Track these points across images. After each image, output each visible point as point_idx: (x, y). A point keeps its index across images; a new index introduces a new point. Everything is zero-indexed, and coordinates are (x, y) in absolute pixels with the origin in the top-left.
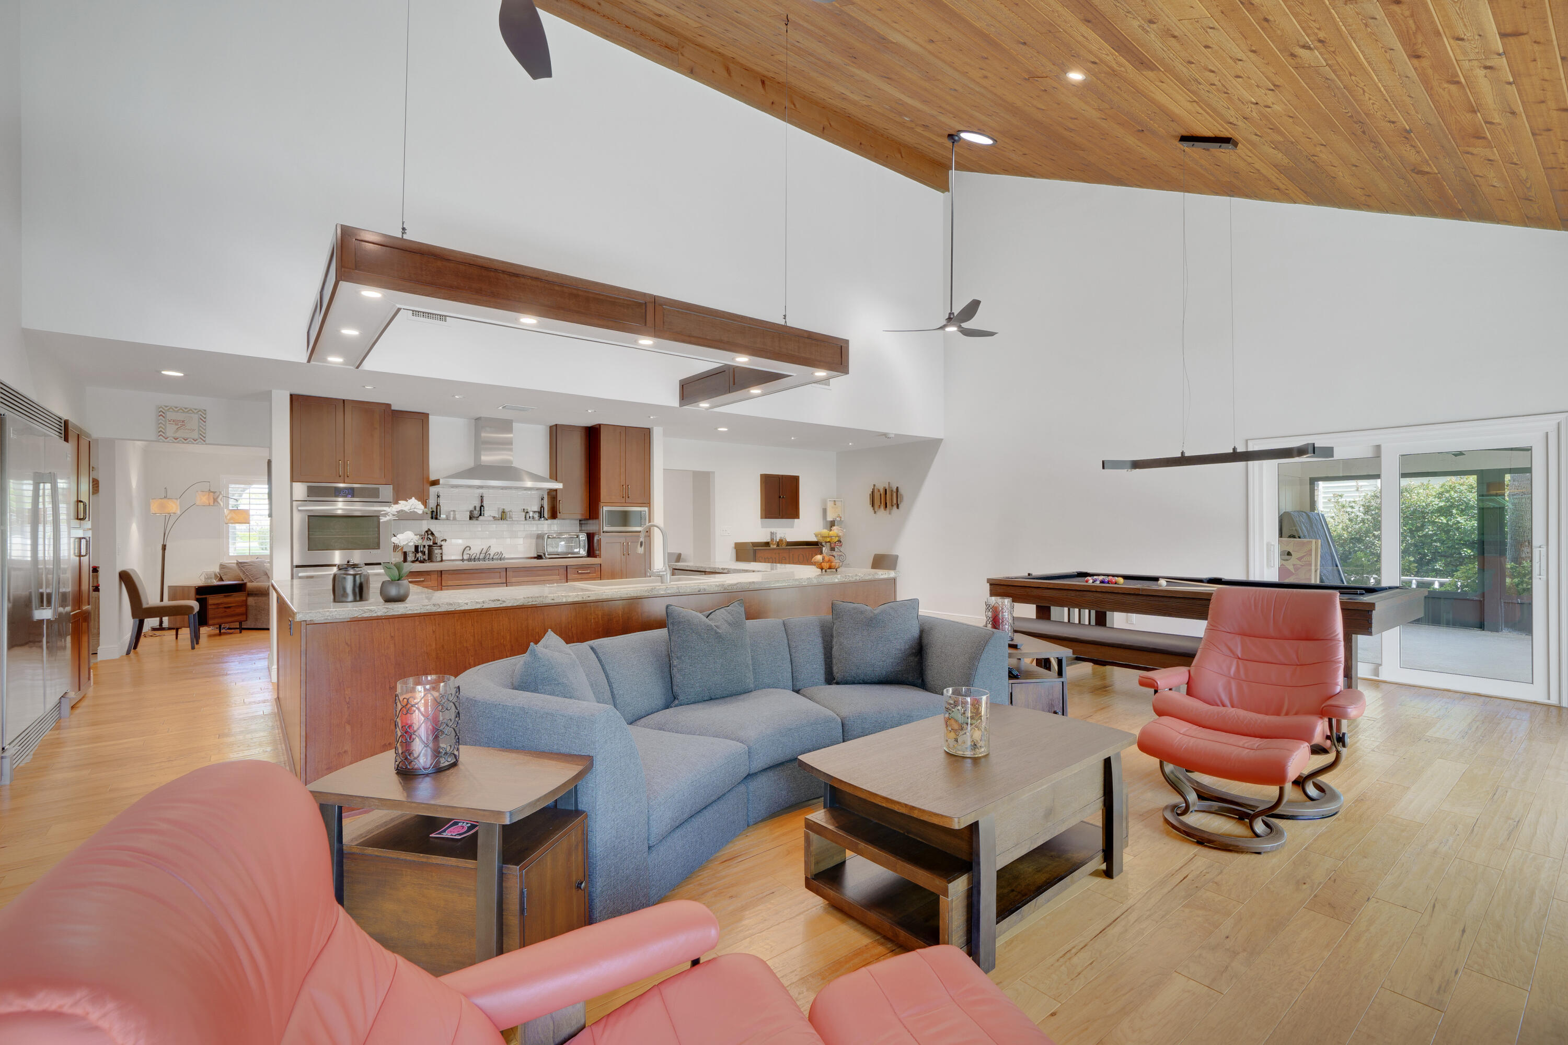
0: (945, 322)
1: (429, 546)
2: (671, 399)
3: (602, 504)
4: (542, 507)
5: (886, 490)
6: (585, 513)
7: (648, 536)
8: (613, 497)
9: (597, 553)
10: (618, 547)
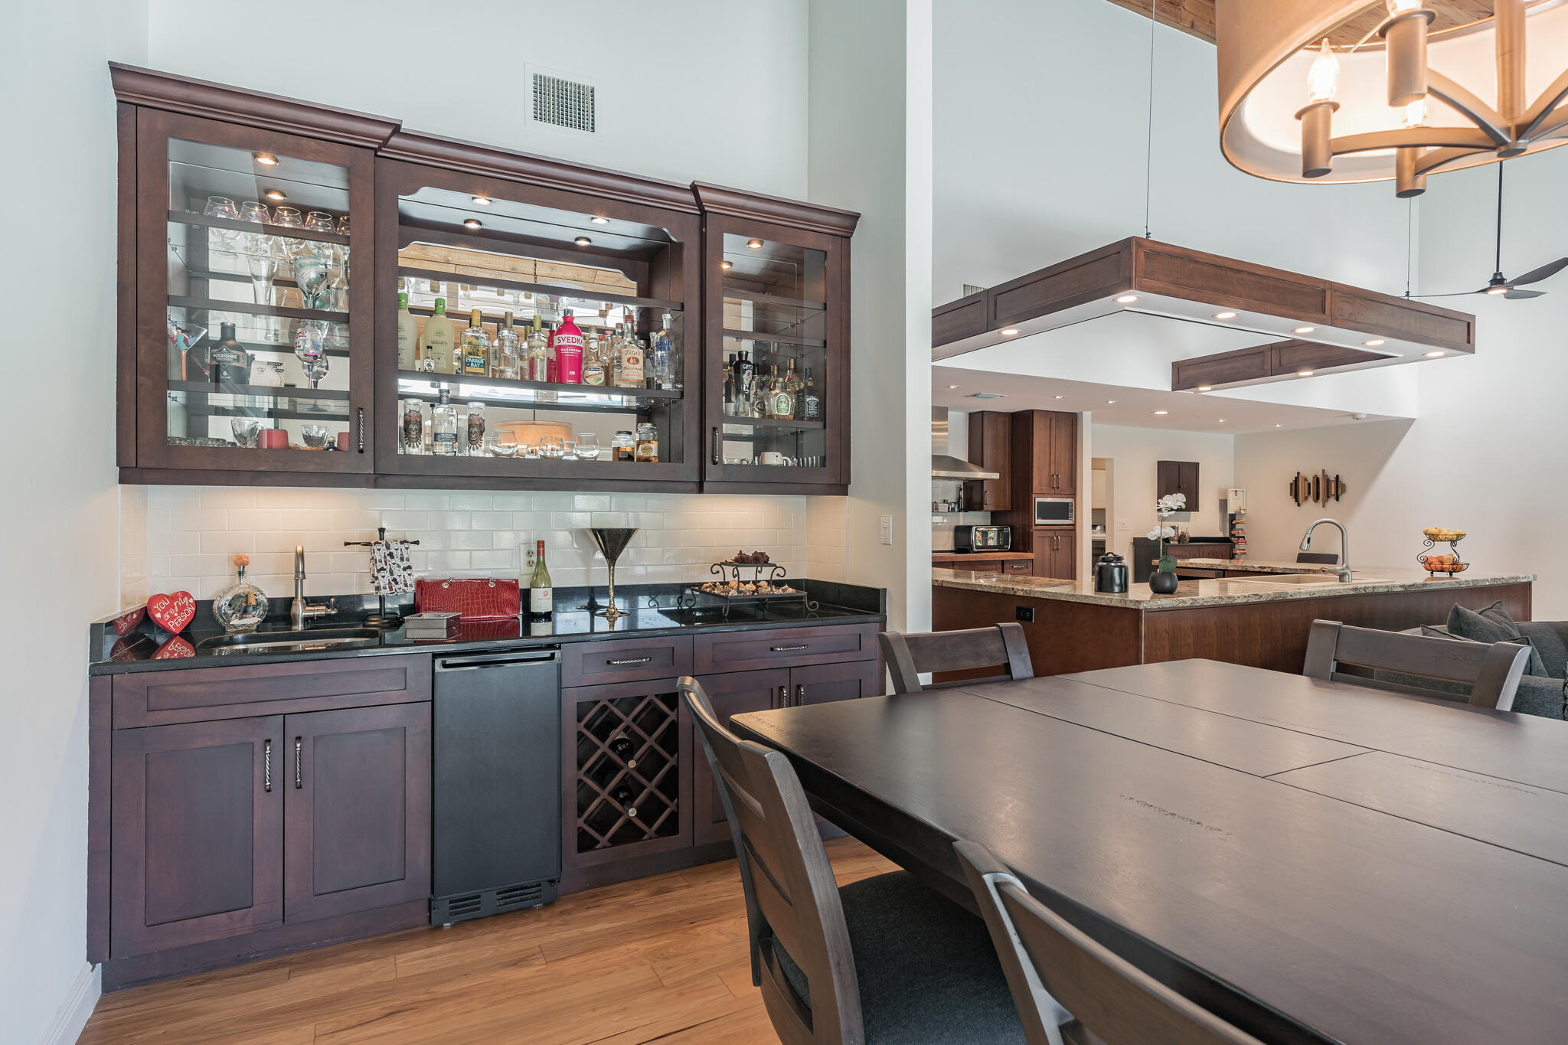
0: (1488, 285)
2: (1163, 383)
3: (1034, 496)
4: (960, 497)
5: (1318, 479)
6: (1006, 504)
7: (1075, 530)
8: (1044, 488)
9: (1021, 548)
10: (1047, 541)
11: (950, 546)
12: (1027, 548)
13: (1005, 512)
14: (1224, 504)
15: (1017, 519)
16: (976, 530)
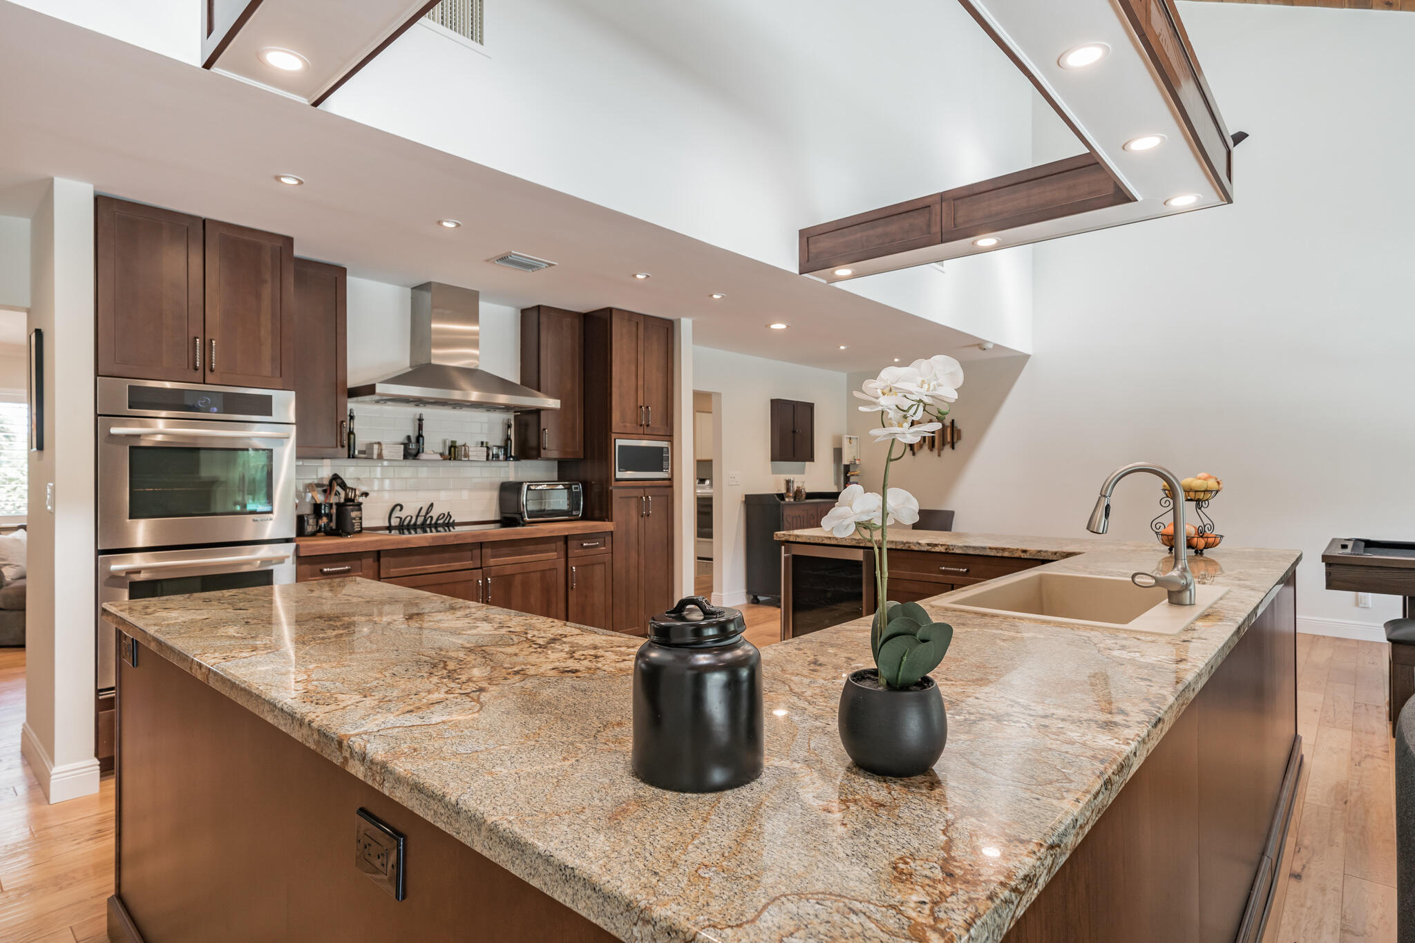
1: (338, 505)
3: (613, 436)
4: (508, 439)
6: (577, 449)
7: (671, 486)
8: (628, 424)
9: (597, 513)
10: (633, 503)
11: (493, 514)
12: (606, 516)
13: (577, 461)
14: (838, 453)
15: (591, 472)
16: (528, 489)
